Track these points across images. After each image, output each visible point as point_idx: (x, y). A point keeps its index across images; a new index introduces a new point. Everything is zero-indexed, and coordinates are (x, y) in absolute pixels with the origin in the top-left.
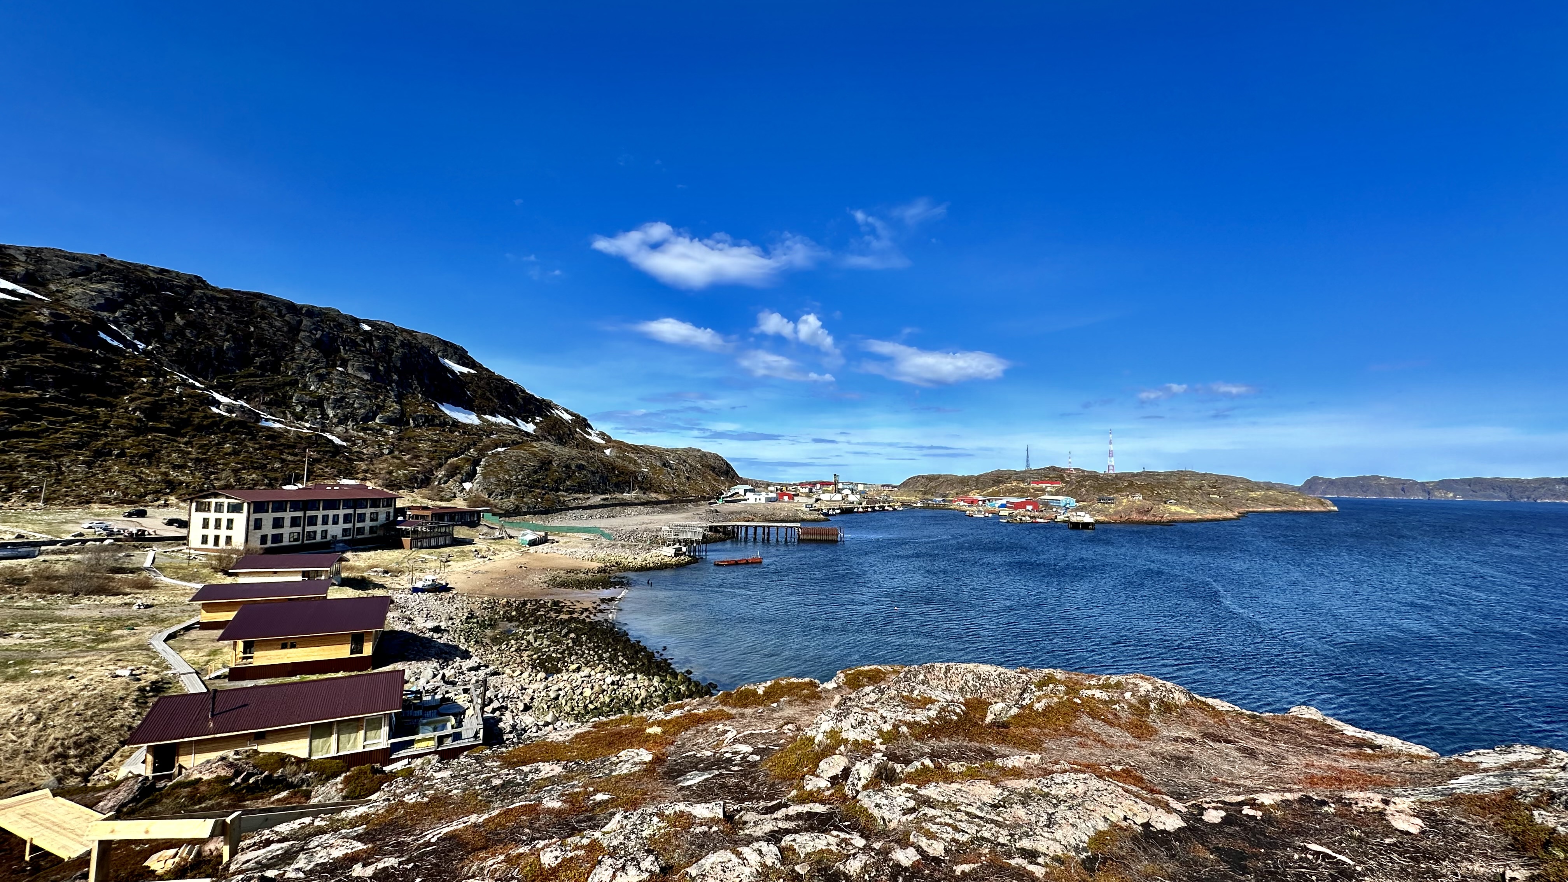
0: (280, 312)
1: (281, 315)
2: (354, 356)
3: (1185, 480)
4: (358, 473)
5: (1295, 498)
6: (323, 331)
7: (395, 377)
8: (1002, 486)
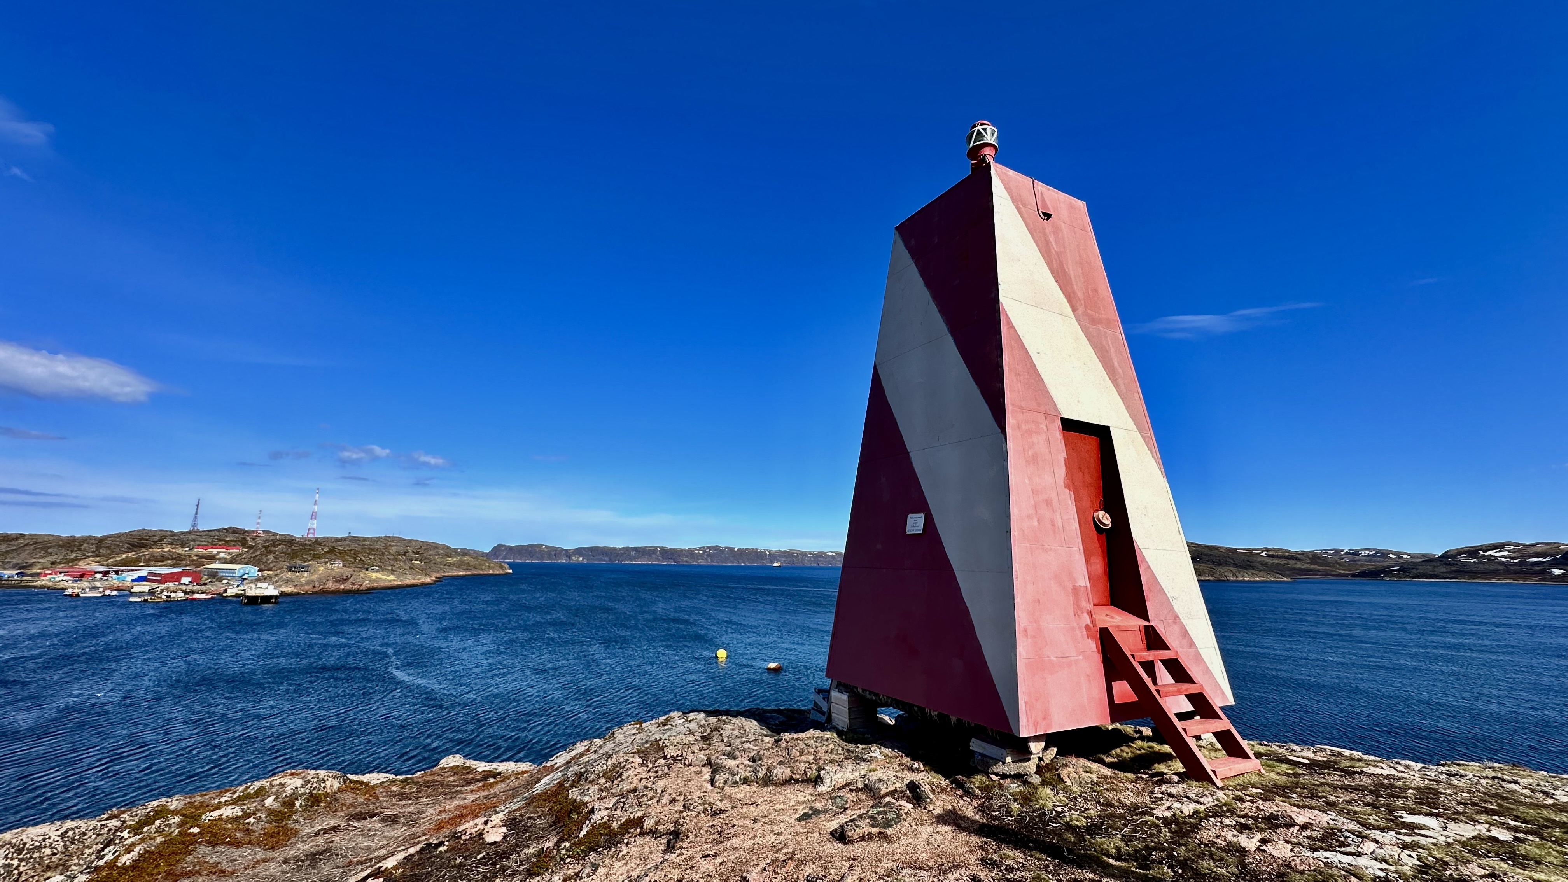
3: (390, 546)
5: (483, 562)
8: (146, 552)
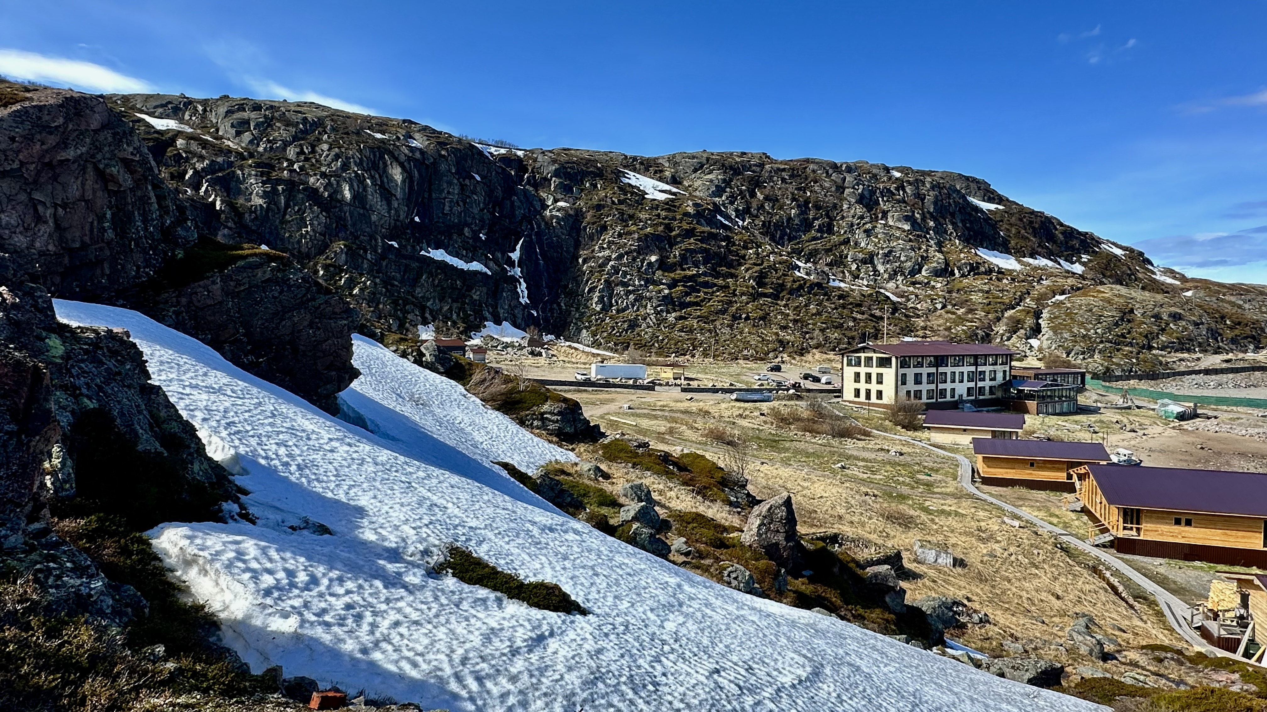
0: (827, 172)
1: (828, 175)
2: (893, 207)
4: (917, 331)
6: (864, 185)
7: (932, 224)
